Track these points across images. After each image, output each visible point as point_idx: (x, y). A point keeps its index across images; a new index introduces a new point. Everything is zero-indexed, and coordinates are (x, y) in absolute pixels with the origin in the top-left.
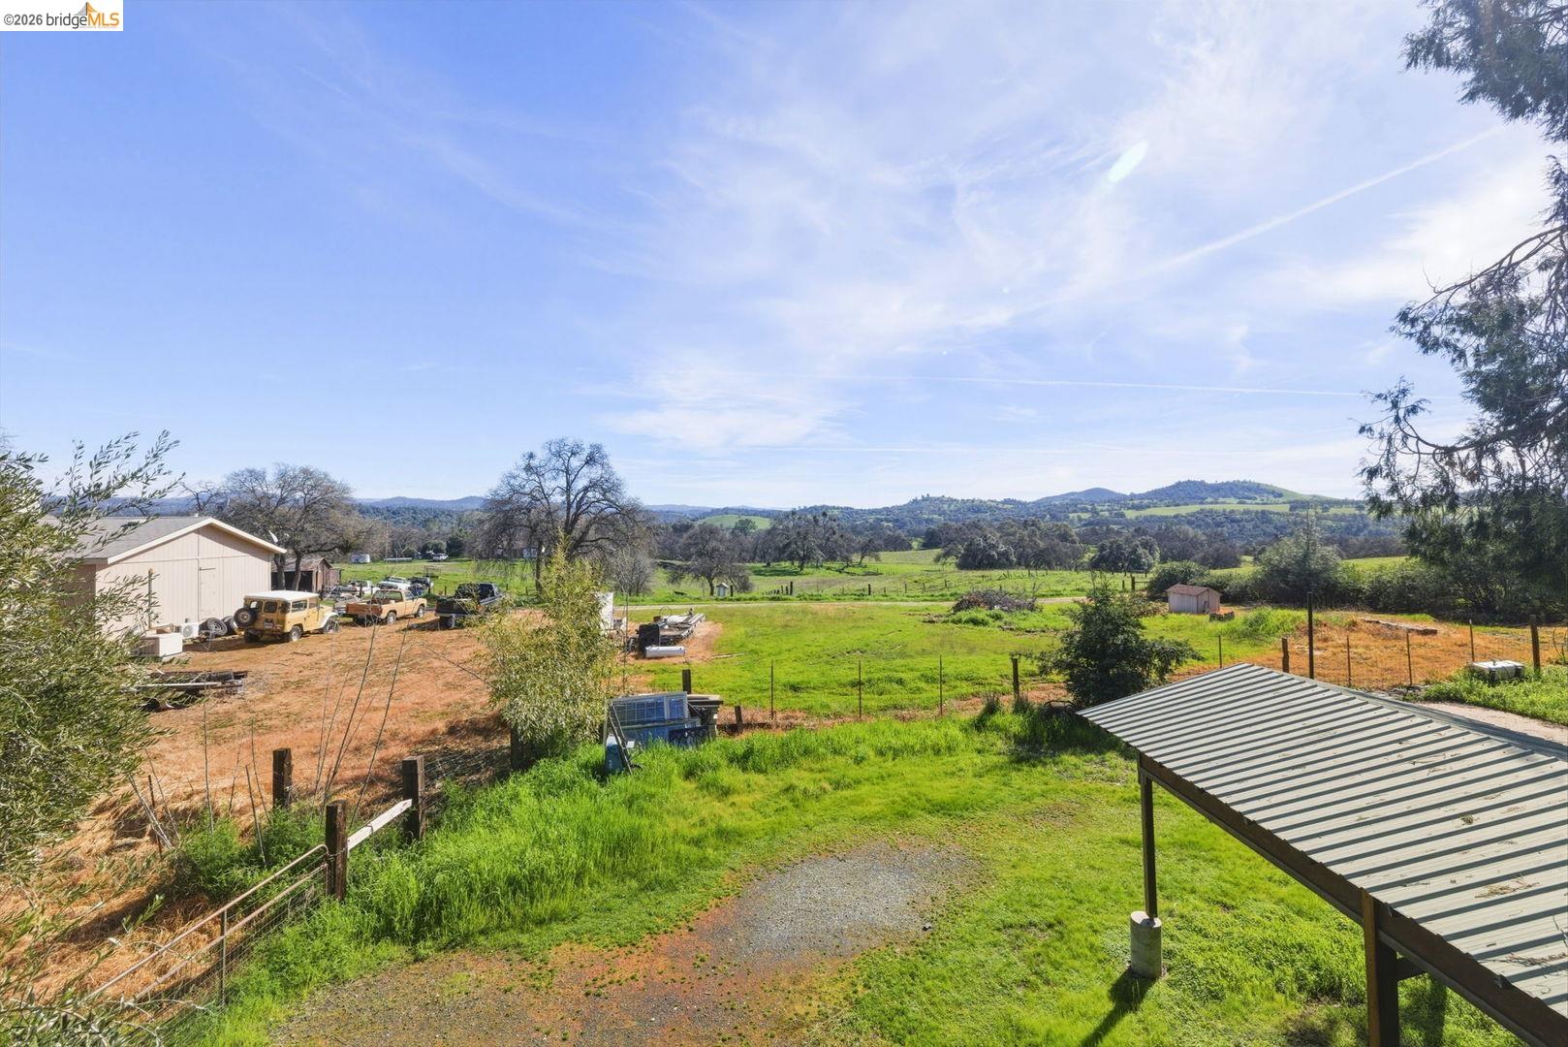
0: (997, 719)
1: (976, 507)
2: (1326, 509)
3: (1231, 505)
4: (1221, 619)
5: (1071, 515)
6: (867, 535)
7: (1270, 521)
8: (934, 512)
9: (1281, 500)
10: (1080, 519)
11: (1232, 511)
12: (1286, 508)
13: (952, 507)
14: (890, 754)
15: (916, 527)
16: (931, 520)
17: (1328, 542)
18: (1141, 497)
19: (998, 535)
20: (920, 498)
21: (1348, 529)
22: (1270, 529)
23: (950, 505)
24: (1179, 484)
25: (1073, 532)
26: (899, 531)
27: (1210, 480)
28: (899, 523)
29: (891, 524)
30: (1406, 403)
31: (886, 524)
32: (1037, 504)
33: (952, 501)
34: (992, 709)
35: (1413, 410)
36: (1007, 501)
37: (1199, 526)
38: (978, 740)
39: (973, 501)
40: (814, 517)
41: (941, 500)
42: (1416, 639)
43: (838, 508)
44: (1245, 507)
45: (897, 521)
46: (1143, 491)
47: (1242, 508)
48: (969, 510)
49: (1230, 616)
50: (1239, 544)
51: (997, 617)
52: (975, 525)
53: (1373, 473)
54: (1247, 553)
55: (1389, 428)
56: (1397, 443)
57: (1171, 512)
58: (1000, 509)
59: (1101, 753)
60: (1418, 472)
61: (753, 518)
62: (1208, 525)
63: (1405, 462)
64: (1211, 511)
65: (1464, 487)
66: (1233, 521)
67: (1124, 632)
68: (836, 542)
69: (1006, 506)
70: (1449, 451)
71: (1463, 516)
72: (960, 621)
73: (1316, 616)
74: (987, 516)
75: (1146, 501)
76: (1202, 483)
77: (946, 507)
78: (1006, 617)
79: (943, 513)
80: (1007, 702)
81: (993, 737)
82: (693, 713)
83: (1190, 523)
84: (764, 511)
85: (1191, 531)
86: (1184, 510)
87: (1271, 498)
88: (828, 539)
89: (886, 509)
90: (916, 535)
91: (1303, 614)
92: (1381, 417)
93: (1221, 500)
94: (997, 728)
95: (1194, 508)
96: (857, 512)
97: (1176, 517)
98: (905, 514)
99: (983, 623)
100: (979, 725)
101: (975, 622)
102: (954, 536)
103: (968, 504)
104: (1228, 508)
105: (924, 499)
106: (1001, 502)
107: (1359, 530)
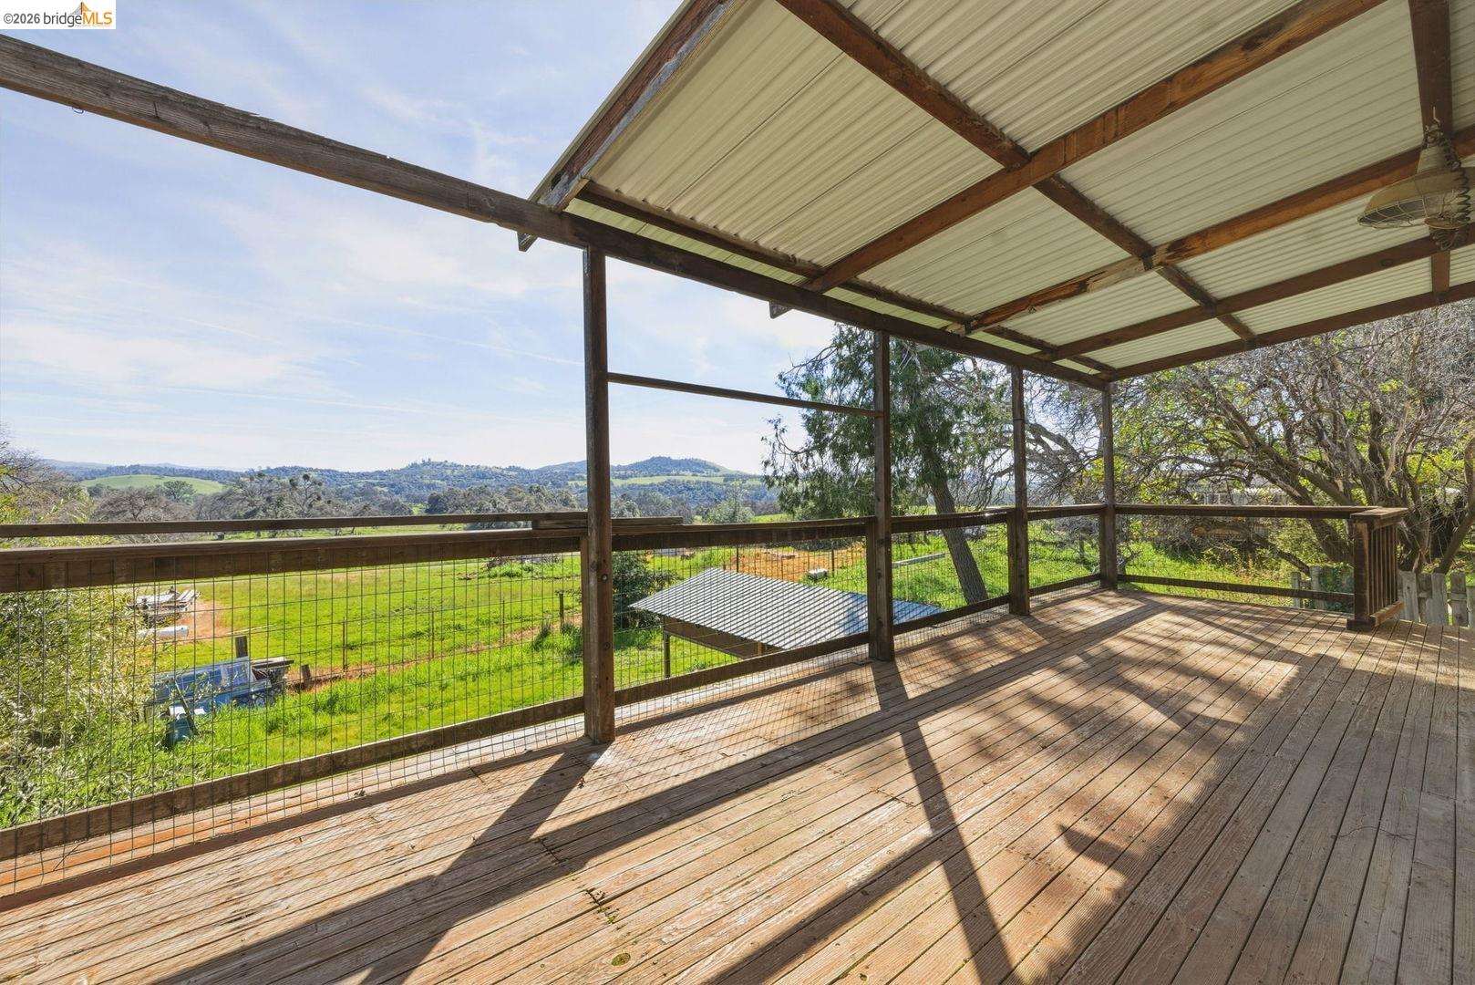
0: (549, 640)
1: (482, 474)
2: (744, 482)
3: (688, 477)
4: (687, 558)
5: (570, 483)
6: (357, 501)
7: (711, 490)
8: (435, 477)
9: (719, 474)
10: (577, 486)
11: (688, 482)
12: (720, 480)
13: (456, 473)
14: (470, 679)
15: (416, 492)
16: (433, 486)
17: (745, 504)
18: (626, 468)
19: (507, 500)
20: (419, 462)
21: (756, 495)
22: (713, 496)
23: (453, 471)
24: (653, 459)
25: (573, 497)
26: (396, 497)
27: (674, 457)
28: (395, 488)
29: (385, 490)
30: (780, 426)
31: (380, 489)
32: (540, 472)
33: (456, 466)
34: (545, 633)
35: (783, 431)
36: (510, 469)
37: (667, 493)
38: (537, 657)
39: (478, 467)
40: (291, 481)
41: (444, 465)
42: (786, 561)
43: (316, 470)
44: (697, 478)
45: (393, 486)
46: (627, 463)
47: (694, 479)
48: (474, 476)
49: (692, 556)
50: (693, 506)
51: (530, 570)
52: (482, 491)
53: (767, 463)
54: (698, 514)
55: (773, 439)
56: (777, 447)
57: (647, 481)
58: (504, 476)
59: (624, 649)
60: (785, 465)
61: (189, 480)
62: (672, 492)
63: (780, 458)
64: (675, 481)
65: (801, 471)
66: (689, 489)
67: (637, 566)
68: (321, 509)
69: (511, 473)
70: (796, 454)
71: (800, 489)
72: (495, 576)
73: (741, 552)
74: (493, 482)
75: (629, 472)
76: (669, 459)
77: (449, 472)
78: (537, 569)
79: (447, 478)
80: (557, 627)
81: (548, 653)
82: (259, 677)
83: (660, 490)
84: (202, 472)
85: (662, 497)
86: (657, 480)
87: (713, 472)
88: (311, 506)
89: (379, 473)
90: (416, 501)
91: (734, 551)
92: (770, 433)
93: (681, 472)
94: (552, 647)
95: (663, 479)
96: (342, 475)
97: (651, 485)
98: (403, 478)
99: (518, 575)
100: (537, 646)
101: (510, 575)
102: (463, 501)
103: (474, 470)
104: (686, 479)
105: (424, 464)
106: (507, 469)
107: (762, 497)
